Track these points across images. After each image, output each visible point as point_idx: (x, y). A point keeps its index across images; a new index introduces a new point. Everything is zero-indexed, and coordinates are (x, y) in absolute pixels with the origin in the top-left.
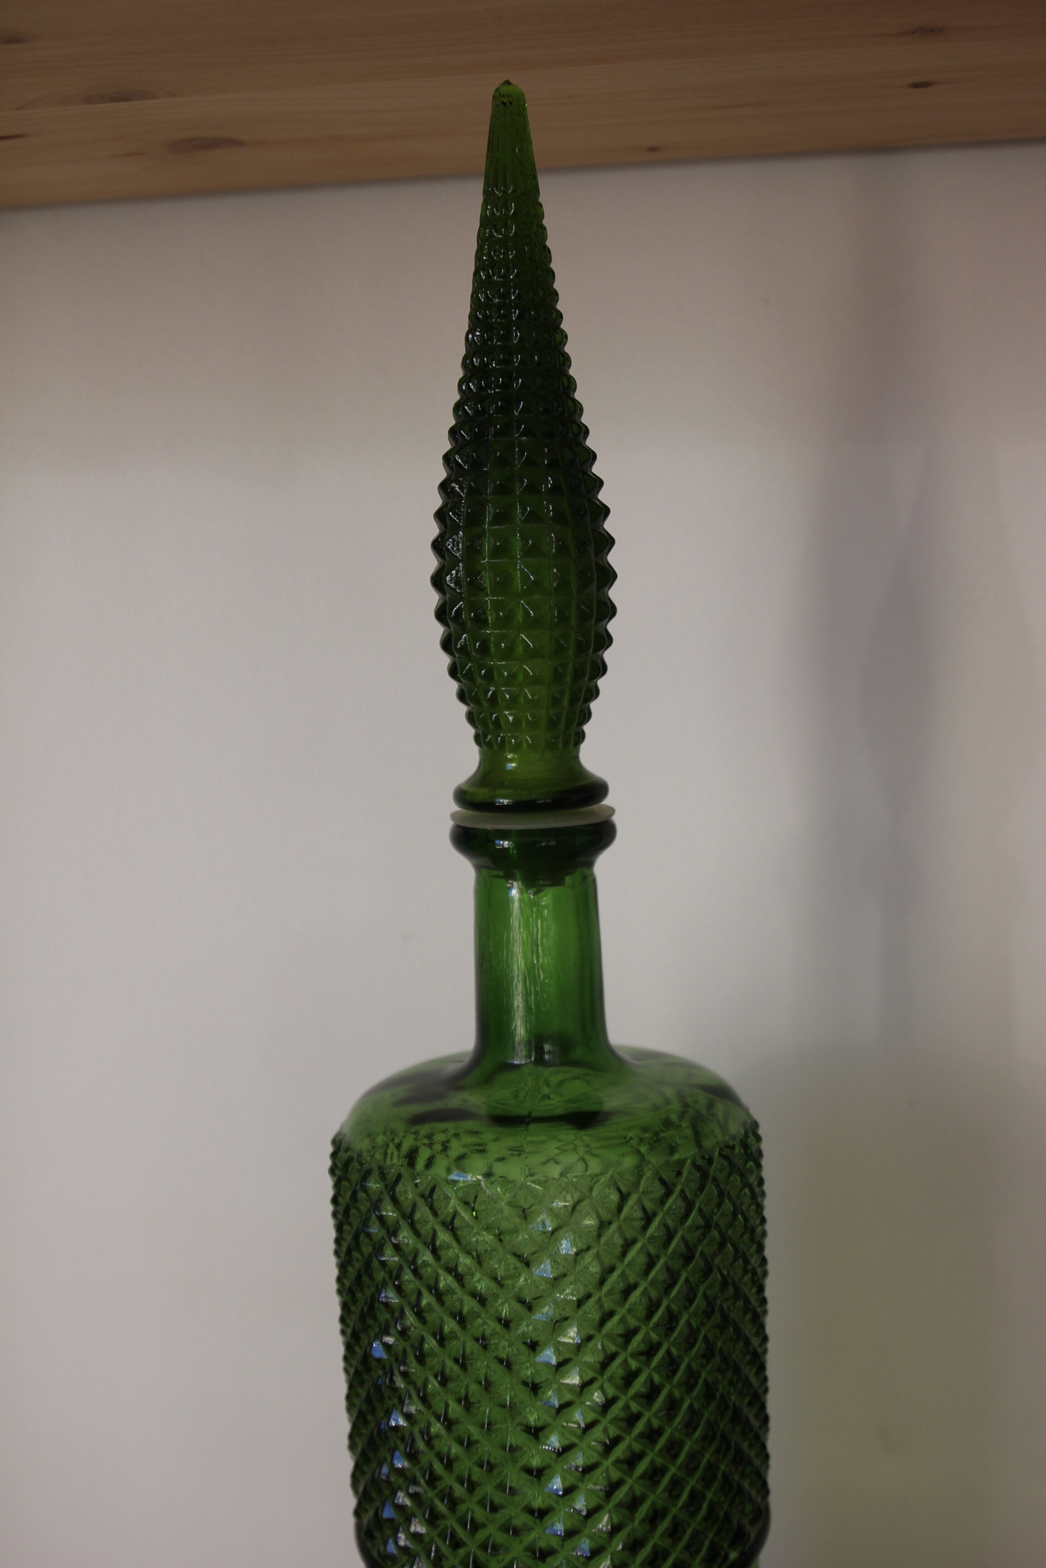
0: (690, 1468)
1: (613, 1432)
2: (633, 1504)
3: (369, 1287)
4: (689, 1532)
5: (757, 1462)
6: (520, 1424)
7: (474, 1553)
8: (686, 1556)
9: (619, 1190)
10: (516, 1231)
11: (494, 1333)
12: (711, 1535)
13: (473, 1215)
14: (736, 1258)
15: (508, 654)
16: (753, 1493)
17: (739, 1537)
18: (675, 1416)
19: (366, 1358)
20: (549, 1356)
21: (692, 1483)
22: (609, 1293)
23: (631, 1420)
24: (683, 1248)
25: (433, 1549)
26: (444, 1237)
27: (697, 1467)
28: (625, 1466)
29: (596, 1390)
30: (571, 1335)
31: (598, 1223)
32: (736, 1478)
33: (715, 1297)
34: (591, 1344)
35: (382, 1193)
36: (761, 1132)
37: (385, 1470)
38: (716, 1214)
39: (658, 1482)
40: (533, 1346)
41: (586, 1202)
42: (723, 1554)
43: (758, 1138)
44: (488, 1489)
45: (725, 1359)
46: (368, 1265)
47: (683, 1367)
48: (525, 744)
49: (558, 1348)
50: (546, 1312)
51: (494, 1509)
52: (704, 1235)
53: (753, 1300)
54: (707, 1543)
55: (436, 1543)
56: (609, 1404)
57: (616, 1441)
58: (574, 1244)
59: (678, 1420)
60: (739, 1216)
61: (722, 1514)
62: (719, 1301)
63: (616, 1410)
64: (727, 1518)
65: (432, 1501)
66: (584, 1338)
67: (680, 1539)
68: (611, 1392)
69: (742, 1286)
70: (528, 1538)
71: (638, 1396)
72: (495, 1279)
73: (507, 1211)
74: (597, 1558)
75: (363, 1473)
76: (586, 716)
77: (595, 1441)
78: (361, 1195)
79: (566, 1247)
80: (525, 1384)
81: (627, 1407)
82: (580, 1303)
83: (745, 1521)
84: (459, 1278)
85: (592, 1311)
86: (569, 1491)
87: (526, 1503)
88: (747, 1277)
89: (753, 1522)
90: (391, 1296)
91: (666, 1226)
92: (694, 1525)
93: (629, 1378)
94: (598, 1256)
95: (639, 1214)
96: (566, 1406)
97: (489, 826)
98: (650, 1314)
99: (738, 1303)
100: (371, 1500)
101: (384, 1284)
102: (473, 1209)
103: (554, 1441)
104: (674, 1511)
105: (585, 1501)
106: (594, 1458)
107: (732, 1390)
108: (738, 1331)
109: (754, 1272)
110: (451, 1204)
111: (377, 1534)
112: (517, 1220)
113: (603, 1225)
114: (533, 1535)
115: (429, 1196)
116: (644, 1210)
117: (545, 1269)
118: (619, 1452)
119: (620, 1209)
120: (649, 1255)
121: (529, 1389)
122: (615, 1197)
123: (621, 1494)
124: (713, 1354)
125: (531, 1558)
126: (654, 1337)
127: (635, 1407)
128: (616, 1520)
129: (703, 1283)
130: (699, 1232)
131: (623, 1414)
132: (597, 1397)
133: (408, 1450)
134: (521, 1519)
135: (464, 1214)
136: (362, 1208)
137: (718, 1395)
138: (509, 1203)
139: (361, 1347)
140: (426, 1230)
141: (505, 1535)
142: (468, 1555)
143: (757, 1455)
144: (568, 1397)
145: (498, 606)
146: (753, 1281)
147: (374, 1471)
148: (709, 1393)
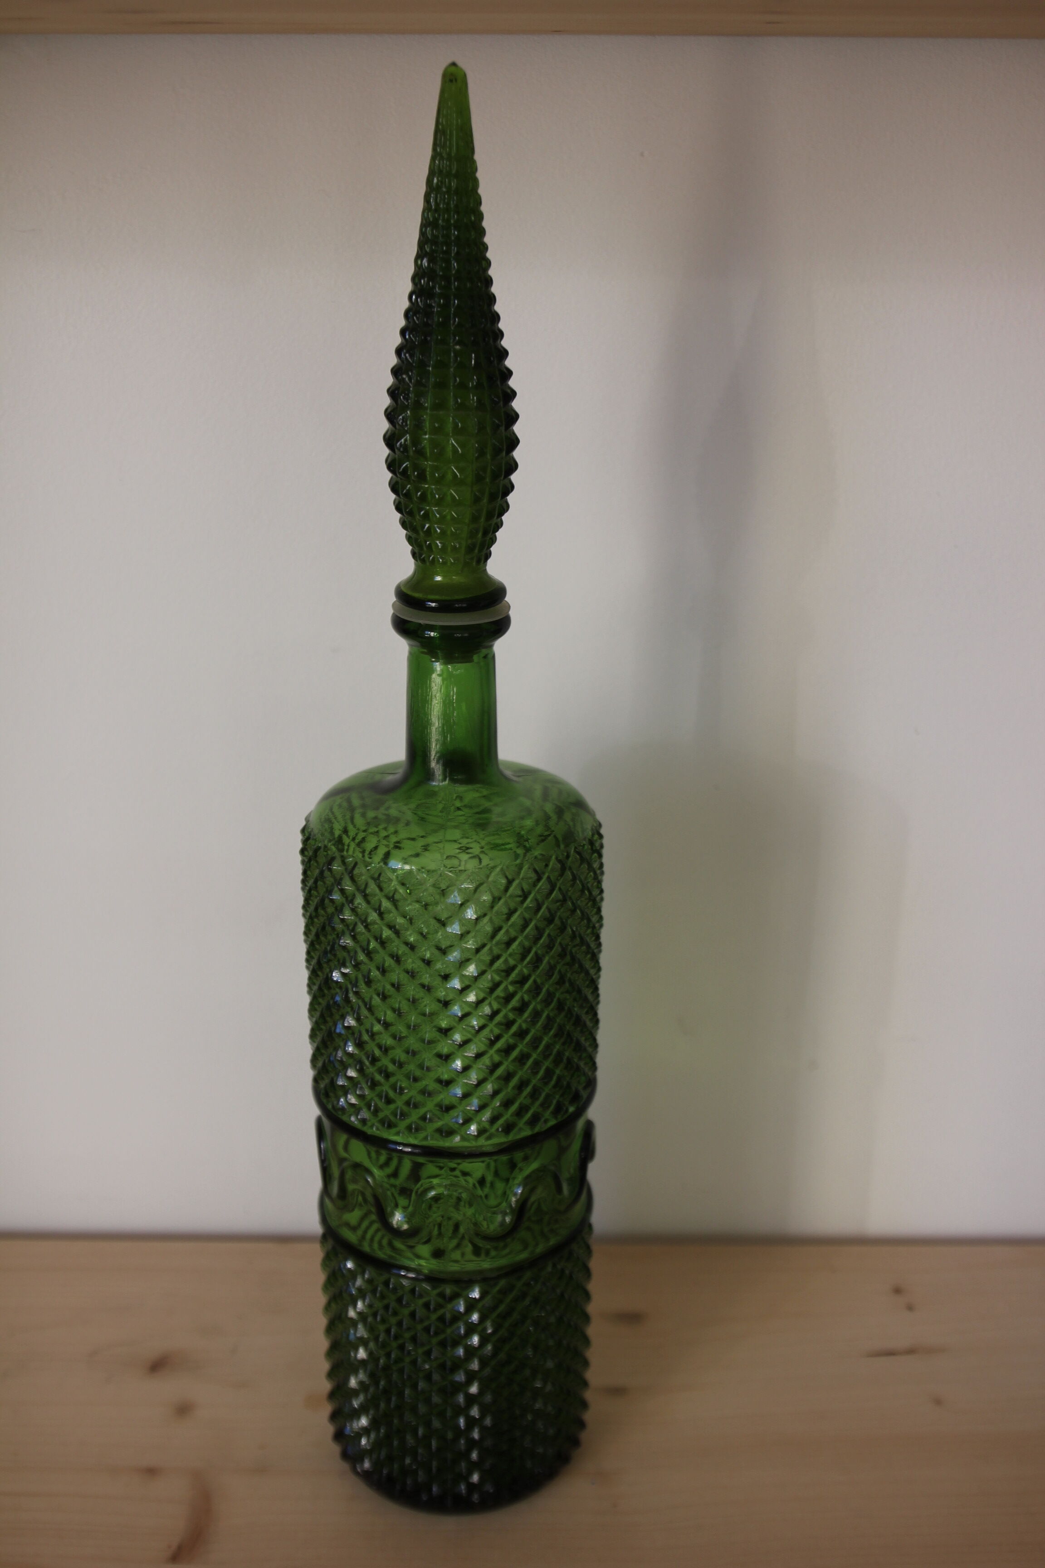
0: (546, 1055)
1: (497, 1031)
2: (508, 1077)
3: (331, 935)
4: (543, 1095)
5: (590, 1050)
6: (435, 1027)
7: (401, 1107)
8: (540, 1110)
9: (507, 877)
10: (437, 904)
11: (404, 954)
12: (557, 1097)
13: (407, 892)
14: (582, 919)
15: (440, 502)
16: (586, 1070)
17: (576, 1097)
18: (538, 1021)
19: (328, 979)
20: (456, 984)
21: (547, 1064)
22: (497, 944)
23: (509, 1024)
24: (548, 915)
25: (373, 1104)
26: (386, 904)
27: (550, 1054)
28: (503, 1054)
29: (486, 1005)
30: (472, 969)
31: (492, 899)
32: (576, 1060)
33: (567, 945)
34: (484, 977)
35: (343, 874)
36: (603, 831)
37: (340, 1054)
38: (570, 891)
39: (524, 1064)
40: (446, 977)
41: (485, 885)
42: (565, 1108)
43: (601, 836)
44: (411, 1067)
45: (572, 984)
46: (330, 919)
47: (544, 990)
48: (449, 563)
49: (463, 977)
50: (454, 956)
51: (416, 1080)
52: (562, 905)
53: (593, 945)
54: (555, 1102)
55: (374, 1100)
56: (495, 1014)
57: (498, 1038)
58: (476, 912)
59: (540, 1024)
60: (586, 891)
61: (565, 1083)
62: (569, 948)
63: (498, 1018)
64: (569, 1086)
65: (373, 1074)
66: (480, 972)
67: (537, 1099)
68: (496, 1006)
69: (585, 936)
70: (438, 1098)
71: (514, 1009)
72: (422, 934)
73: (431, 890)
74: (483, 1111)
75: (322, 1054)
76: (493, 540)
77: (484, 1038)
78: (327, 873)
79: (470, 914)
80: (439, 1001)
81: (506, 1016)
82: (478, 950)
83: (580, 1088)
84: (397, 933)
85: (485, 955)
86: (466, 1069)
87: (438, 1075)
88: (589, 931)
89: (585, 1088)
90: (347, 941)
91: (537, 900)
92: (547, 1090)
93: (508, 998)
94: (491, 920)
95: (519, 893)
96: (466, 1015)
97: (422, 622)
98: (523, 957)
99: (582, 948)
100: (327, 1072)
101: (343, 933)
102: (408, 888)
103: (458, 1037)
104: (534, 1082)
105: (477, 1075)
106: (483, 1048)
107: (575, 1005)
108: (581, 966)
109: (594, 927)
110: (393, 884)
111: (331, 1094)
112: (437, 897)
113: (495, 900)
114: (442, 1096)
115: (377, 879)
116: (523, 890)
117: (455, 929)
118: (500, 1044)
119: (507, 889)
120: (525, 919)
121: (441, 1005)
122: (504, 881)
123: (500, 1071)
124: (564, 982)
125: (439, 1110)
126: (525, 971)
127: (511, 1016)
128: (496, 1087)
129: (559, 936)
130: (558, 904)
131: (504, 1021)
132: (487, 1010)
133: (357, 1041)
134: (432, 1086)
135: (401, 890)
136: (327, 882)
137: (566, 1008)
138: (434, 886)
139: (323, 973)
140: (375, 900)
141: (422, 1097)
142: (397, 1108)
143: (590, 1045)
144: (467, 1009)
145: (436, 469)
146: (593, 933)
147: (331, 1054)
148: (560, 1007)
